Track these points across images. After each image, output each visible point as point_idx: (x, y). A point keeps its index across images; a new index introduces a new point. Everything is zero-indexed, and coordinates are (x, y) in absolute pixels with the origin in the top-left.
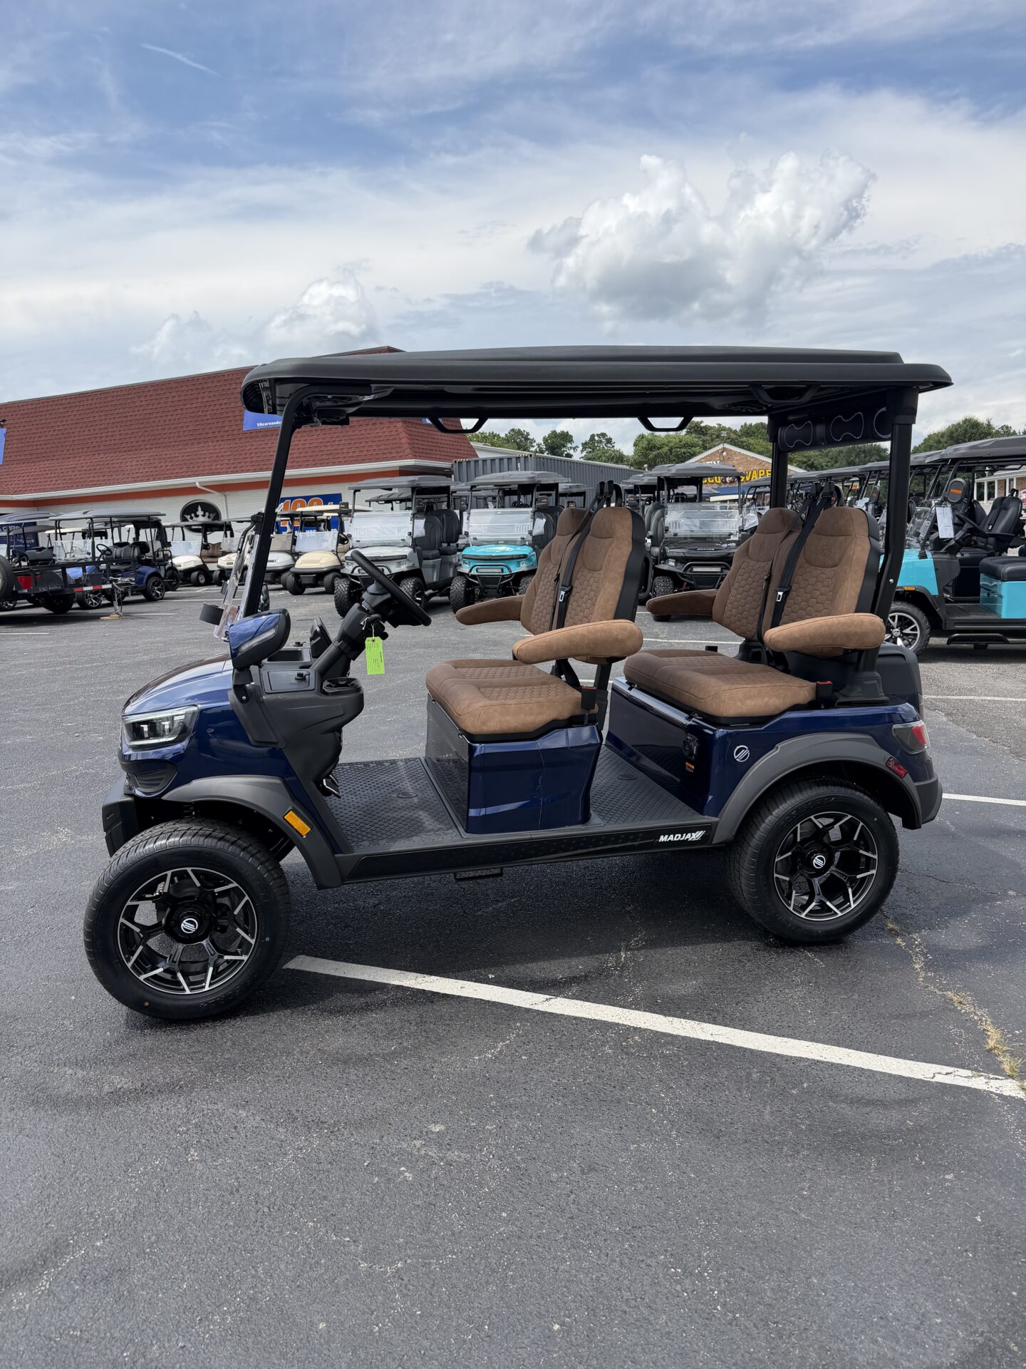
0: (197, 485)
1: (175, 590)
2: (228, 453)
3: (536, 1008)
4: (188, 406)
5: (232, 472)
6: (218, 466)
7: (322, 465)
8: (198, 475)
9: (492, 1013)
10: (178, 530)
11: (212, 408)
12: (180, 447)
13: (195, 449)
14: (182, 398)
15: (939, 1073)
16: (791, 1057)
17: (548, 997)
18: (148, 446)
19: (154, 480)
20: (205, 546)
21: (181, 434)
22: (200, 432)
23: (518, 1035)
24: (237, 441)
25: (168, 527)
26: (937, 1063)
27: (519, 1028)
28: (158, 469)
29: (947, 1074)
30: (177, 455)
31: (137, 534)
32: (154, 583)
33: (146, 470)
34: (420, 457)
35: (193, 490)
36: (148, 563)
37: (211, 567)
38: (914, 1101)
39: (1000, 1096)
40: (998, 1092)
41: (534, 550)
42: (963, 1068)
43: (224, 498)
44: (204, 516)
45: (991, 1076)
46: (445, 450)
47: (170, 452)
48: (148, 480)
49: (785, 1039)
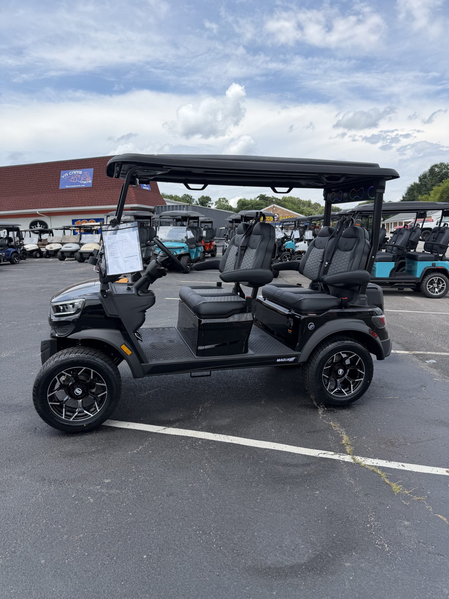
0: (37, 212)
1: (25, 260)
2: (52, 199)
3: (159, 432)
4: (34, 177)
5: (54, 207)
6: (47, 205)
7: (95, 205)
8: (38, 208)
9: (140, 435)
10: (28, 233)
11: (45, 178)
12: (30, 195)
13: (37, 197)
14: (31, 173)
15: (321, 453)
16: (262, 448)
17: (165, 427)
18: (14, 195)
19: (17, 210)
20: (40, 240)
21: (30, 189)
22: (40, 189)
23: (149, 443)
24: (56, 193)
25: (23, 231)
26: (321, 450)
27: (150, 440)
28: (19, 205)
29: (324, 454)
30: (28, 199)
31: (8, 234)
32: (14, 256)
33: (14, 205)
34: (140, 204)
35: (35, 215)
36: (12, 247)
37: (43, 249)
38: (309, 465)
39: (344, 462)
40: (343, 460)
41: (187, 245)
42: (331, 451)
43: (50, 219)
44: (40, 226)
45: (341, 454)
46: (152, 201)
47: (25, 197)
48: (14, 210)
49: (261, 441)
